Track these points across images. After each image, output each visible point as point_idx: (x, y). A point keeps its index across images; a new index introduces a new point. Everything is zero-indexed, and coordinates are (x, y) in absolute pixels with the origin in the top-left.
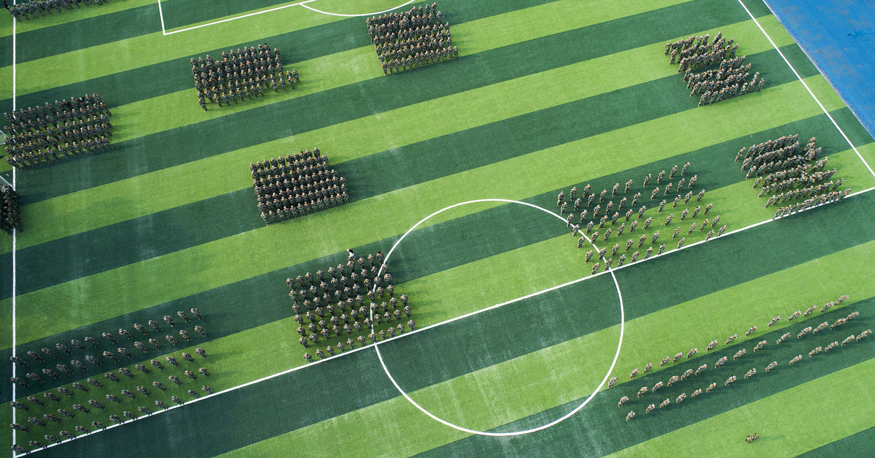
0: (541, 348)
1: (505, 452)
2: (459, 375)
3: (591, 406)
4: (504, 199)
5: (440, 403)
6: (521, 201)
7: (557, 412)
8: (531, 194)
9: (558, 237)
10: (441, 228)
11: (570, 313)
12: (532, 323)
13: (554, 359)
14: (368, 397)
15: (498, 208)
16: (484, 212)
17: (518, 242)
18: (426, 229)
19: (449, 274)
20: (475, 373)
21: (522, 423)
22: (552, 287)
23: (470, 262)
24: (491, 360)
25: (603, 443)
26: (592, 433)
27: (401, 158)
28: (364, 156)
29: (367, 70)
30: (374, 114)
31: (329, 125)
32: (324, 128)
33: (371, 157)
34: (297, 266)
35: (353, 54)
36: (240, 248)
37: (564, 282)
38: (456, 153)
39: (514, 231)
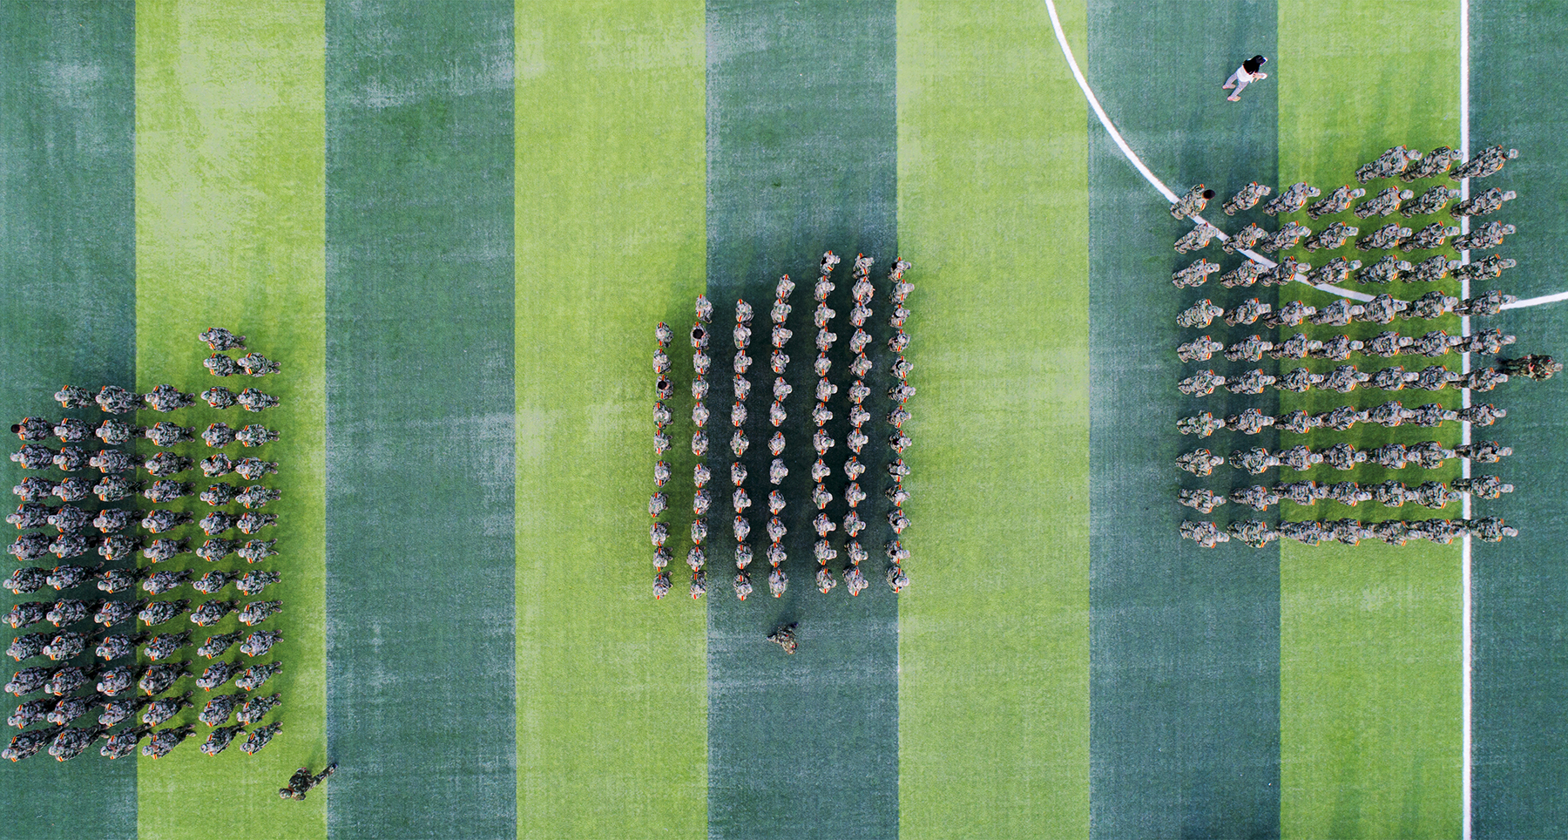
27: (761, 31)
28: (703, 166)
29: (275, 52)
30: (512, 81)
31: (509, 266)
32: (518, 287)
33: (717, 140)
34: (1097, 503)
35: (163, 90)
36: (957, 688)
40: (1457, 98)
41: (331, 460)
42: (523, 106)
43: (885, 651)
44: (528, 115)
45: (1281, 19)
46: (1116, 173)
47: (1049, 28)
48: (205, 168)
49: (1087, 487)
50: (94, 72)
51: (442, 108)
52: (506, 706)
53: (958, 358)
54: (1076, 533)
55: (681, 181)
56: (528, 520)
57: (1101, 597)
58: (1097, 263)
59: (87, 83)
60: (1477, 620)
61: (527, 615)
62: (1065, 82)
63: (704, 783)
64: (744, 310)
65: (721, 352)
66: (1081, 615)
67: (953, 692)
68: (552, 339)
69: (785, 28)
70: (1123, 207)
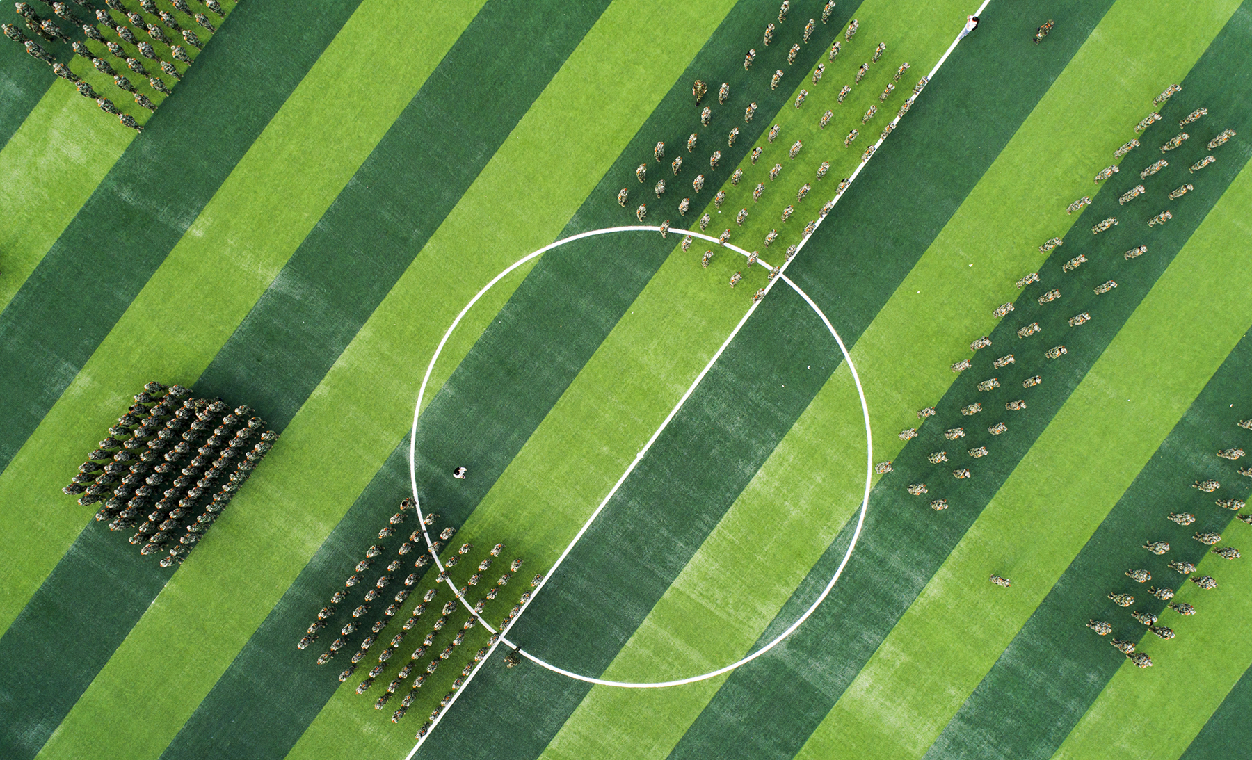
0: (748, 480)
1: (791, 666)
2: (654, 602)
3: (872, 520)
4: (528, 253)
5: (656, 660)
6: (558, 239)
7: (827, 562)
8: (568, 215)
9: (661, 268)
10: (463, 378)
11: (757, 392)
12: (711, 447)
13: (777, 484)
14: (547, 719)
15: (530, 278)
16: (512, 301)
17: (603, 320)
18: (440, 397)
19: (530, 450)
20: (676, 583)
21: (789, 610)
22: (704, 367)
23: (550, 409)
24: (686, 548)
25: (919, 564)
26: (895, 560)
27: (302, 291)
28: (235, 329)
29: (98, 143)
30: (185, 231)
31: (125, 307)
32: (121, 319)
33: (248, 323)
34: (286, 598)
35: (41, 122)
36: (171, 629)
37: (718, 346)
38: (387, 215)
39: (583, 304)
40: (566, 547)
42: (181, 244)
43: (154, 590)
44: (180, 251)
45: (518, 455)
46: (400, 464)
47: (420, 383)
48: (34, 169)
49: (288, 588)
50: (19, 93)
51: (148, 220)
53: (276, 492)
54: (268, 603)
55: (221, 328)
56: (51, 420)
57: (257, 637)
58: (364, 497)
59: (13, 95)
62: (409, 411)
63: (38, 586)
65: (167, 412)
66: (244, 639)
67: (168, 629)
68: (119, 352)
69: (312, 297)
70: (393, 483)
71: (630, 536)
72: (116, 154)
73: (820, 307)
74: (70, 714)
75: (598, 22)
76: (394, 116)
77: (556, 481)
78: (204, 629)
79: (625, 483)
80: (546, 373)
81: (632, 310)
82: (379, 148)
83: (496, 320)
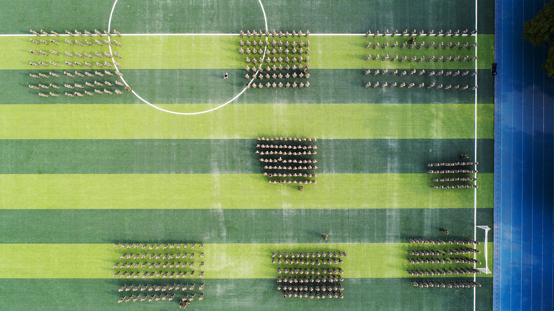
4: (156, 108)
6: (146, 103)
8: (137, 106)
9: (132, 68)
10: (204, 100)
11: (146, 16)
12: (171, 17)
15: (162, 102)
16: (172, 103)
17: (158, 74)
18: (214, 102)
19: (210, 66)
22: (150, 36)
23: (194, 69)
27: (214, 164)
28: (238, 174)
29: (216, 253)
30: (222, 209)
31: (256, 210)
32: (260, 208)
33: (233, 172)
34: (302, 102)
35: (222, 273)
36: (335, 128)
37: (141, 37)
38: (175, 156)
39: (158, 82)
40: (228, 36)
41: (291, 243)
42: (226, 207)
43: (328, 141)
44: (229, 206)
45: (213, 68)
46: (241, 98)
47: (214, 111)
48: (237, 266)
49: (299, 104)
50: (219, 286)
51: (227, 222)
52: (336, 210)
53: (274, 128)
54: (307, 106)
55: (241, 178)
56: (303, 207)
57: (319, 102)
58: (258, 102)
59: (221, 287)
60: (324, 33)
61: (320, 207)
62: (224, 108)
63: (351, 174)
64: (266, 167)
65: (273, 171)
66: (322, 105)
67: (335, 129)
68: (269, 202)
69: (213, 159)
70: (247, 97)
71: (212, 20)
72: (215, 245)
73: (109, 17)
74: (380, 138)
75: (77, 139)
76: (146, 175)
77: (212, 52)
78: (328, 119)
79: (199, 33)
80: (185, 78)
81: (150, 68)
82: (158, 172)
83: (180, 103)
